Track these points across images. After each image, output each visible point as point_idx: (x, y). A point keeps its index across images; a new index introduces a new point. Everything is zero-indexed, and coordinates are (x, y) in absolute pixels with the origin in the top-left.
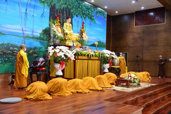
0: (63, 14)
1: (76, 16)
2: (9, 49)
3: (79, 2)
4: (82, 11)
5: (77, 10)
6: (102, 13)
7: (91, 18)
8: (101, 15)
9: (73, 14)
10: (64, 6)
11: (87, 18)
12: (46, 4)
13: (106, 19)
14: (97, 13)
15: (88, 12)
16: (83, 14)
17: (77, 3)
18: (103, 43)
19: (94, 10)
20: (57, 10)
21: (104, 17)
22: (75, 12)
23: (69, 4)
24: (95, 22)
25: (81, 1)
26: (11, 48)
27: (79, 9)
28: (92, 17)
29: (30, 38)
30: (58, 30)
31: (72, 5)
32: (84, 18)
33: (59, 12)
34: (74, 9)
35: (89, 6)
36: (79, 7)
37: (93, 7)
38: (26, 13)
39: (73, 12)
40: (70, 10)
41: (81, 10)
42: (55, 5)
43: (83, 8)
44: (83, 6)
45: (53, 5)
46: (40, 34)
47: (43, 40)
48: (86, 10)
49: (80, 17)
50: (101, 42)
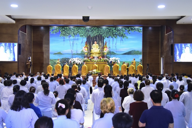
0: (96, 38)
1: (107, 38)
2: (65, 60)
3: (109, 28)
4: (113, 33)
5: (107, 34)
6: (136, 30)
7: (122, 36)
8: (134, 31)
9: (104, 37)
10: (97, 34)
11: (118, 37)
12: (84, 37)
13: (142, 33)
14: (130, 30)
15: (119, 32)
16: (114, 35)
17: (107, 30)
18: (137, 51)
19: (126, 30)
20: (92, 38)
21: (139, 32)
22: (106, 36)
23: (101, 32)
24: (127, 38)
25: (111, 28)
26: (67, 60)
27: (109, 33)
28: (124, 35)
29: (76, 54)
30: (85, 49)
31: (103, 32)
32: (115, 37)
33: (93, 38)
34: (105, 34)
35: (119, 28)
36: (110, 31)
37: (124, 28)
38: (73, 44)
39: (105, 36)
40: (101, 35)
41: (111, 33)
42: (90, 35)
43: (113, 31)
44: (113, 30)
45: (88, 36)
46: (81, 52)
47: (83, 54)
48: (116, 31)
49: (111, 37)
50: (135, 51)
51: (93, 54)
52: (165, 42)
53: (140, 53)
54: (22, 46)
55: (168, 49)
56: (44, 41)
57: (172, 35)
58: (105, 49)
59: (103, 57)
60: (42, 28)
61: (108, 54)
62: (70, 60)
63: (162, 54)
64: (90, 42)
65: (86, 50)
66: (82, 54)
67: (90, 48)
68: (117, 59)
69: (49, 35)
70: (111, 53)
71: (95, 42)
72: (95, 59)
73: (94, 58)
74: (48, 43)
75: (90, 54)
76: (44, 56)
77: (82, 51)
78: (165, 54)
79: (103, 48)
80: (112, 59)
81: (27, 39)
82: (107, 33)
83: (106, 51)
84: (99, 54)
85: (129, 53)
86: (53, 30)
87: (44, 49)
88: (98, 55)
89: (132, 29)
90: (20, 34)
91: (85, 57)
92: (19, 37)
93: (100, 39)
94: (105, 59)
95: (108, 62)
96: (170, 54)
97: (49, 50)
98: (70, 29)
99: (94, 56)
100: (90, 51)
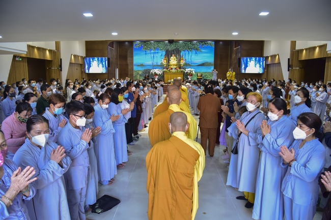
0: (174, 52)
1: (183, 52)
4: (189, 47)
7: (197, 49)
8: (207, 45)
9: (181, 50)
10: (174, 48)
11: (194, 50)
12: (163, 50)
13: (214, 47)
15: (194, 46)
16: (189, 49)
18: (210, 63)
20: (170, 51)
21: (211, 46)
23: (178, 46)
24: (201, 51)
31: (180, 46)
32: (190, 51)
34: (182, 48)
35: (194, 43)
37: (199, 42)
38: (153, 56)
40: (178, 49)
41: (187, 47)
44: (189, 44)
45: (167, 49)
48: (192, 46)
49: (187, 51)
50: (207, 63)
51: (171, 65)
52: (234, 56)
53: (212, 65)
54: (111, 60)
55: (236, 61)
56: (129, 54)
57: (239, 50)
58: (182, 61)
59: (180, 68)
60: (127, 43)
61: (184, 65)
62: (151, 71)
63: (231, 65)
64: (168, 55)
65: (165, 62)
66: (162, 66)
67: (169, 61)
68: (192, 70)
69: (132, 49)
70: (187, 65)
71: (173, 55)
72: (173, 71)
73: (172, 69)
74: (132, 57)
75: (169, 65)
76: (129, 67)
77: (162, 63)
78: (233, 66)
79: (180, 60)
80: (188, 70)
81: (114, 53)
82: (184, 47)
83: (182, 63)
84: (176, 65)
85: (202, 65)
86: (136, 45)
87: (129, 61)
88: (175, 67)
89: (205, 44)
90: (109, 50)
91: (164, 68)
92: (108, 52)
93: (177, 52)
94: (182, 70)
95: (184, 72)
96: (237, 66)
97: (133, 63)
98: (151, 43)
99: (172, 67)
100: (169, 63)
